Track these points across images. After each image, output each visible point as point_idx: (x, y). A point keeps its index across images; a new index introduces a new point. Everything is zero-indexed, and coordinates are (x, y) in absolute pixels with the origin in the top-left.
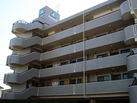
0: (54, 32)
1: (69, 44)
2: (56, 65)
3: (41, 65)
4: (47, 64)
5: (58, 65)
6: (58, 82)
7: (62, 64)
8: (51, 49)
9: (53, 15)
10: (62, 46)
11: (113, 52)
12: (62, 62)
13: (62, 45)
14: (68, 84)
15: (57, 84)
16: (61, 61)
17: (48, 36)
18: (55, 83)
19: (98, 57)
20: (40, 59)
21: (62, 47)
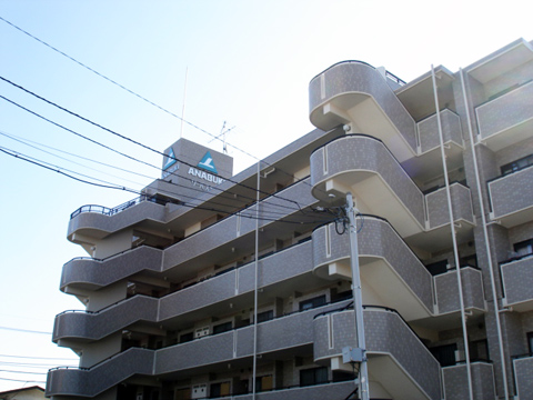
0: (198, 227)
1: (235, 265)
2: (202, 333)
3: (164, 334)
4: (180, 331)
5: (208, 331)
6: (205, 389)
7: (216, 330)
8: (190, 282)
9: (207, 163)
10: (218, 271)
11: (343, 290)
12: (217, 323)
13: (217, 267)
14: (229, 395)
15: (204, 394)
16: (215, 319)
17: (183, 238)
18: (199, 390)
19: (305, 307)
20: (156, 316)
21: (217, 274)
